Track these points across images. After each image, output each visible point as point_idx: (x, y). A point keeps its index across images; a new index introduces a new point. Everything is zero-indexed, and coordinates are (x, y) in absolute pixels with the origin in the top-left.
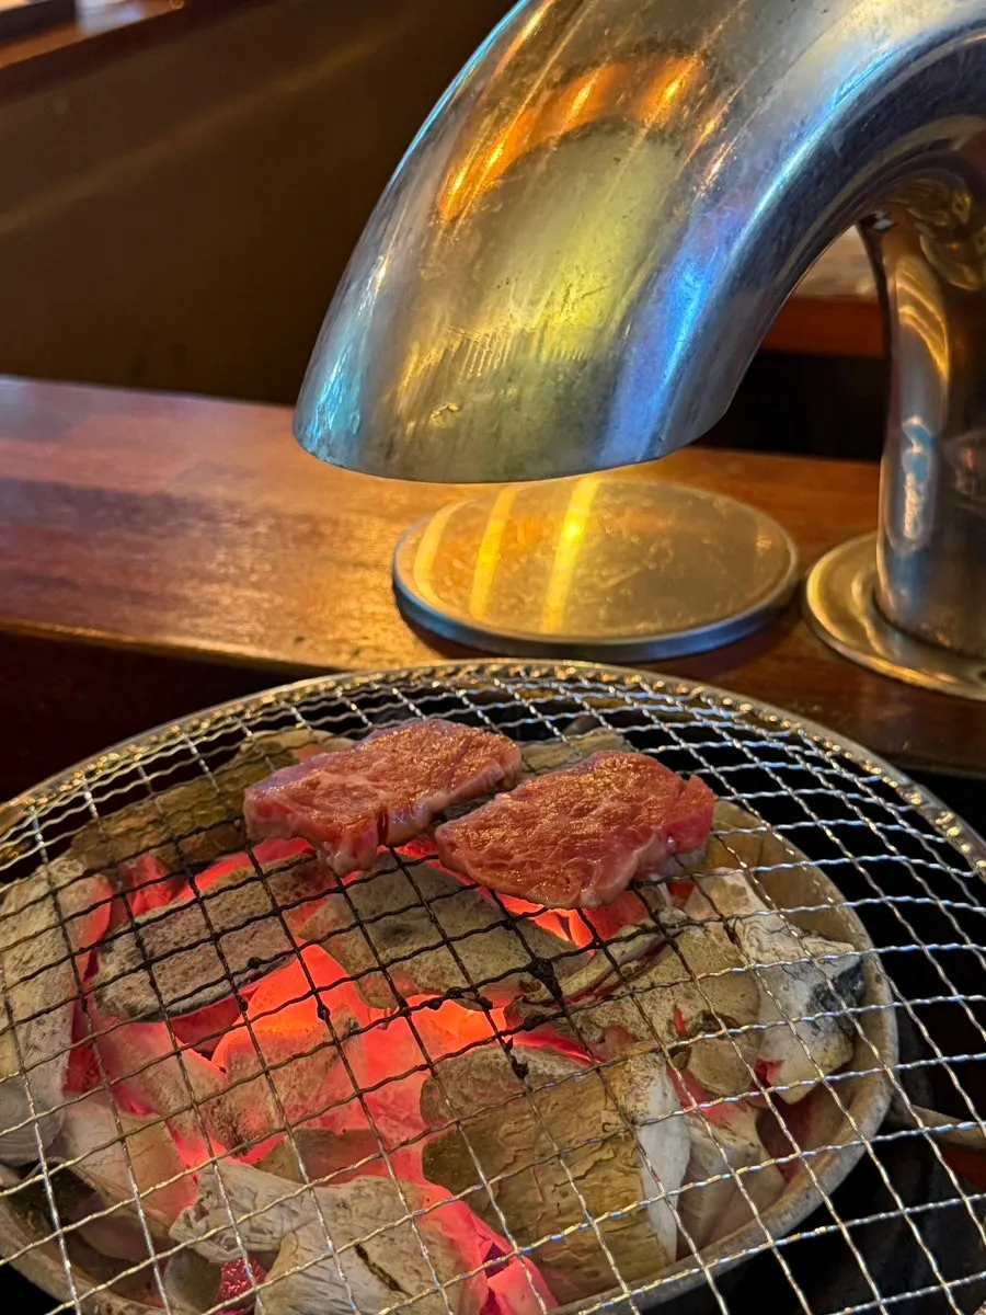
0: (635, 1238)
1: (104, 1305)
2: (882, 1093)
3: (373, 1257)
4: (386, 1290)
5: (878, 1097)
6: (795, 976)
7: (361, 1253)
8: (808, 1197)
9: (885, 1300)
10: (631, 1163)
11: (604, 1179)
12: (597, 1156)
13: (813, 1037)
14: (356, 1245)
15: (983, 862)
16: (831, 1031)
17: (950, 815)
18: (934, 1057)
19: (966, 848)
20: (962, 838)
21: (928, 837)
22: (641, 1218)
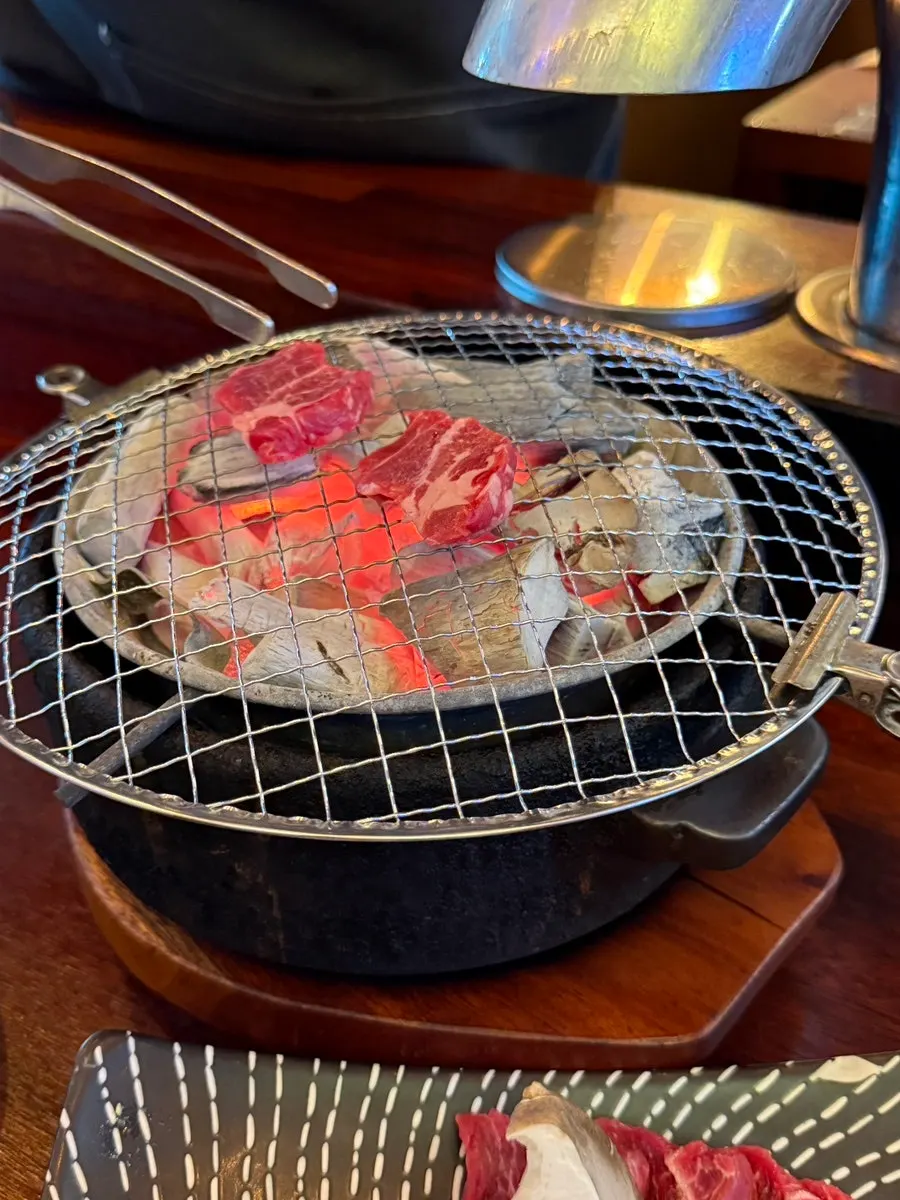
0: (511, 657)
1: (139, 653)
2: (715, 596)
3: (331, 652)
4: (332, 672)
5: (712, 598)
6: (670, 515)
7: (322, 649)
8: (640, 649)
9: (678, 713)
10: (514, 605)
11: (494, 615)
12: (493, 602)
13: (677, 560)
14: (319, 643)
15: (842, 467)
16: (691, 557)
17: (825, 434)
18: (760, 572)
19: (832, 456)
20: (832, 450)
21: (805, 445)
22: (515, 643)
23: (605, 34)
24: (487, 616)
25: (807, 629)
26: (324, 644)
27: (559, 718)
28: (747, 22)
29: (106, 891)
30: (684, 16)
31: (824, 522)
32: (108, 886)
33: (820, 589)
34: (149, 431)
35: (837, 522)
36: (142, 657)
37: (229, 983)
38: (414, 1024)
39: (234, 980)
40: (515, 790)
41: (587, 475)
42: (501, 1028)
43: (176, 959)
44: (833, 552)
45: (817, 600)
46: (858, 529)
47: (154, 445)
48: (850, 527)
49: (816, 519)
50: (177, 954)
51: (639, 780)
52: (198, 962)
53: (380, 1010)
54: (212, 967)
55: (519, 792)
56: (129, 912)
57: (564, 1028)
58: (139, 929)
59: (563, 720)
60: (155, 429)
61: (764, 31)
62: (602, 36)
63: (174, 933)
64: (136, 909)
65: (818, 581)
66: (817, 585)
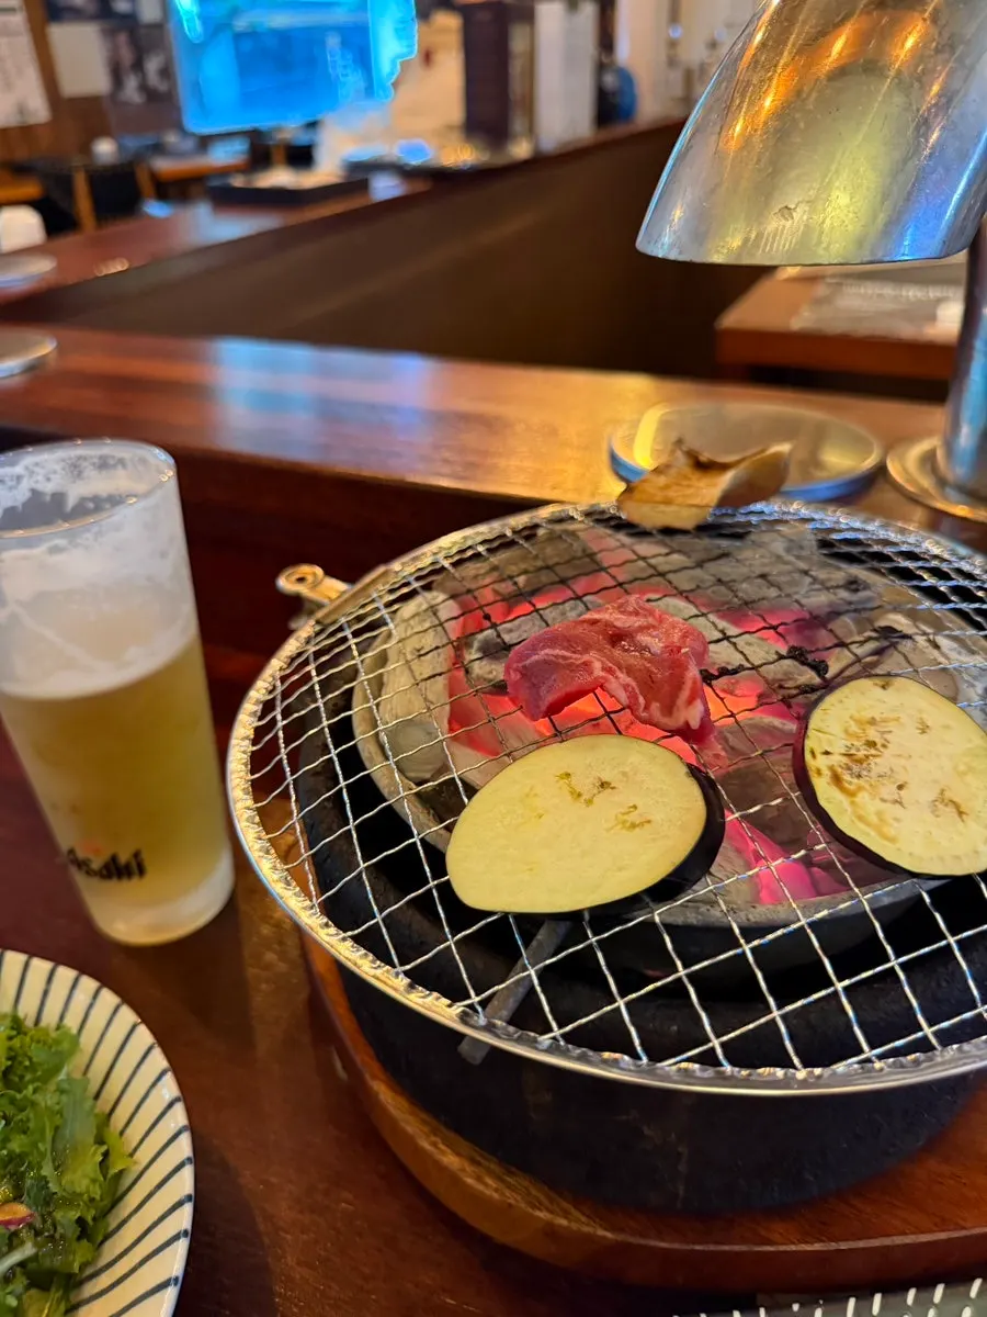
23: (790, 209)
28: (927, 194)
29: (434, 1145)
30: (868, 189)
32: (433, 1139)
37: (609, 1235)
38: (817, 1247)
39: (612, 1229)
42: (904, 1233)
43: (542, 1215)
50: (540, 1209)
52: (566, 1215)
53: (777, 1237)
54: (583, 1219)
56: (469, 1168)
57: (964, 1220)
58: (486, 1185)
61: (943, 202)
62: (786, 211)
63: (526, 1183)
64: (473, 1161)
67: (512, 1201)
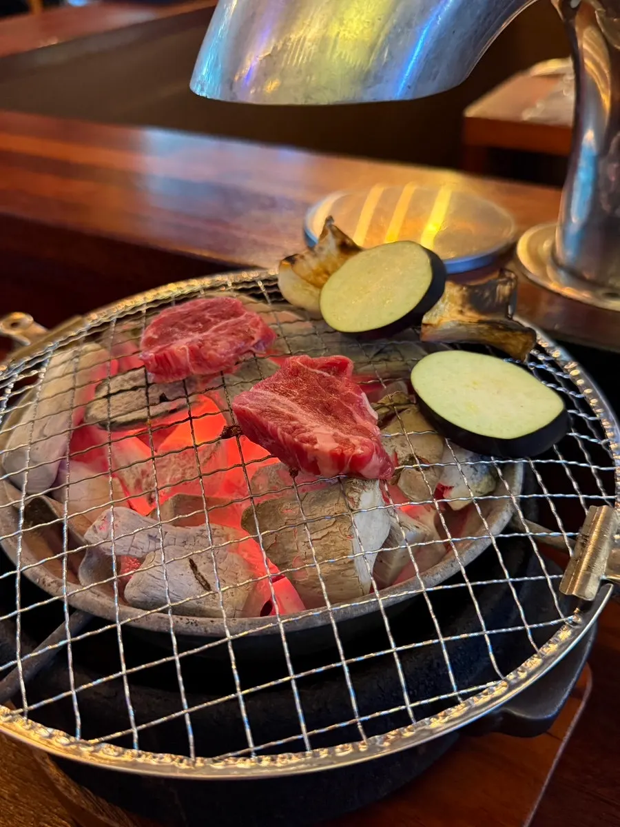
1: (42, 579)
2: (507, 511)
3: (200, 570)
4: (201, 589)
5: (505, 513)
7: (193, 566)
8: (452, 566)
9: (488, 632)
10: (348, 534)
11: (332, 541)
12: (330, 530)
13: (473, 476)
14: (191, 561)
15: (588, 391)
16: (484, 472)
17: (573, 364)
18: (542, 493)
19: (580, 382)
20: (579, 377)
21: (560, 374)
22: (350, 566)
24: (326, 541)
25: (582, 541)
26: (195, 561)
27: (390, 647)
31: (583, 440)
33: (589, 502)
34: (63, 376)
35: (593, 440)
36: (44, 582)
40: (354, 718)
41: (400, 411)
44: (593, 468)
45: (587, 512)
46: (607, 444)
47: (64, 390)
48: (602, 442)
49: (577, 439)
51: (459, 699)
55: (358, 719)
59: (394, 649)
60: (67, 374)
65: (585, 496)
66: (585, 499)
67: (84, 806)
